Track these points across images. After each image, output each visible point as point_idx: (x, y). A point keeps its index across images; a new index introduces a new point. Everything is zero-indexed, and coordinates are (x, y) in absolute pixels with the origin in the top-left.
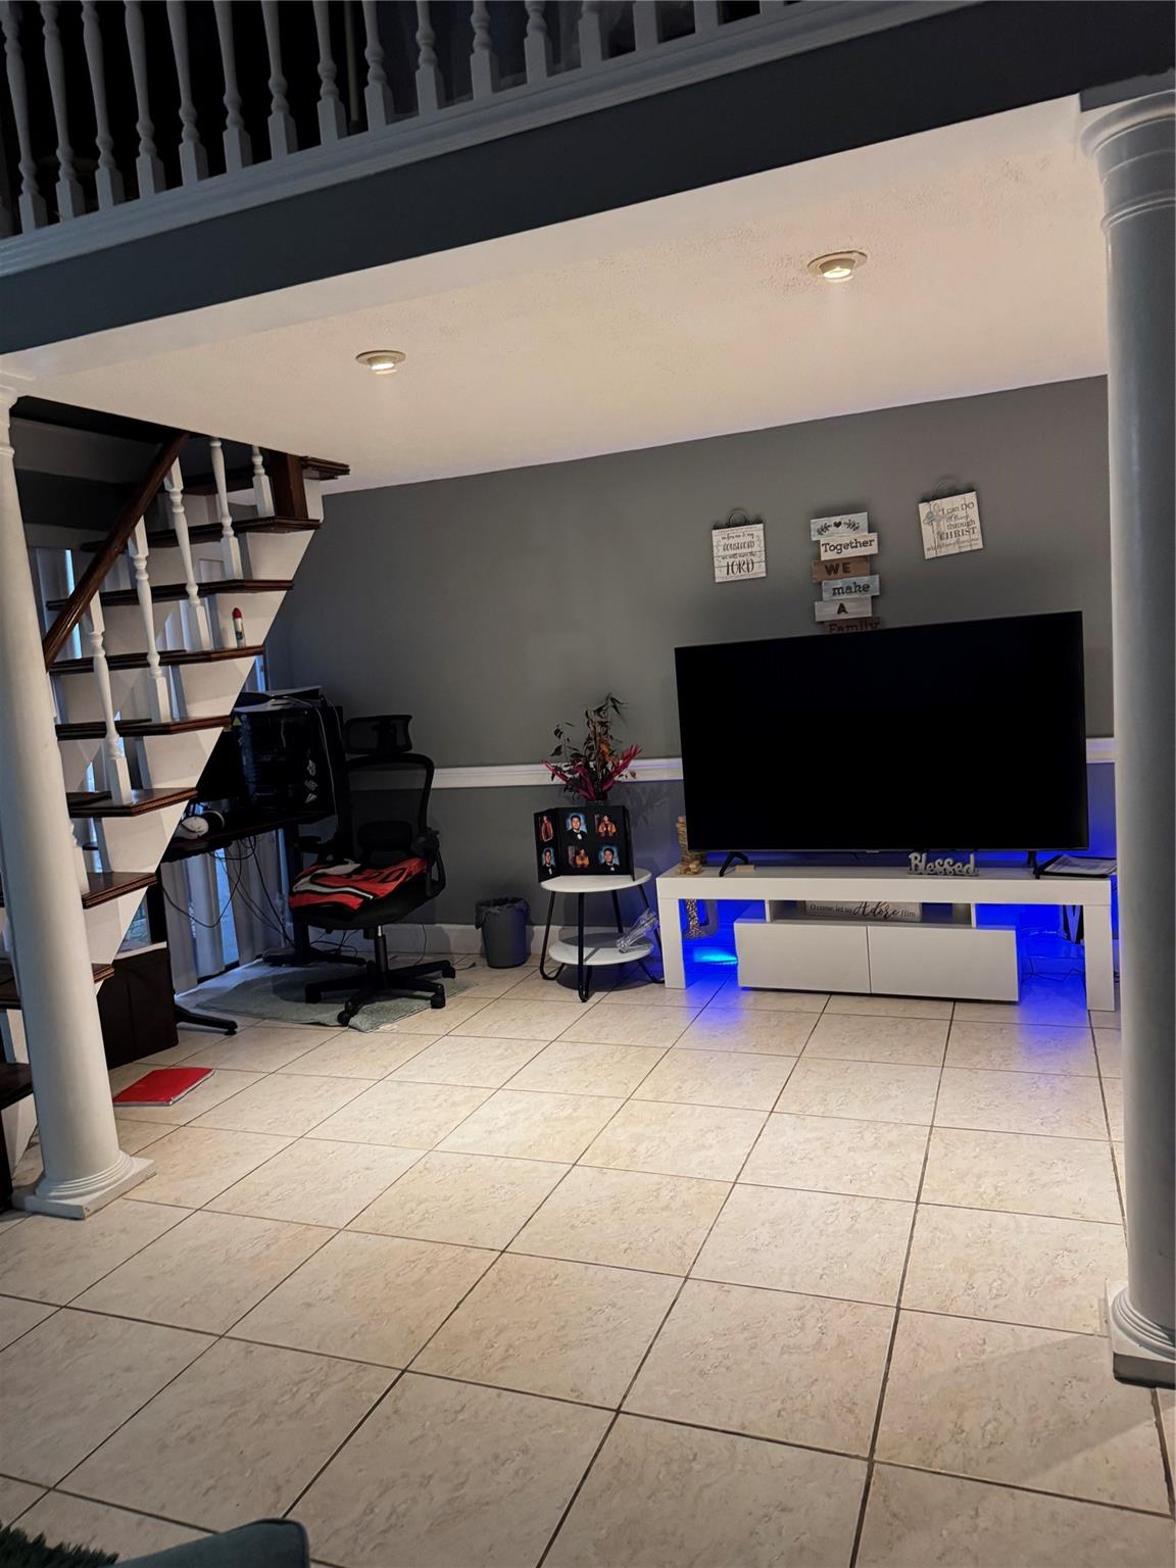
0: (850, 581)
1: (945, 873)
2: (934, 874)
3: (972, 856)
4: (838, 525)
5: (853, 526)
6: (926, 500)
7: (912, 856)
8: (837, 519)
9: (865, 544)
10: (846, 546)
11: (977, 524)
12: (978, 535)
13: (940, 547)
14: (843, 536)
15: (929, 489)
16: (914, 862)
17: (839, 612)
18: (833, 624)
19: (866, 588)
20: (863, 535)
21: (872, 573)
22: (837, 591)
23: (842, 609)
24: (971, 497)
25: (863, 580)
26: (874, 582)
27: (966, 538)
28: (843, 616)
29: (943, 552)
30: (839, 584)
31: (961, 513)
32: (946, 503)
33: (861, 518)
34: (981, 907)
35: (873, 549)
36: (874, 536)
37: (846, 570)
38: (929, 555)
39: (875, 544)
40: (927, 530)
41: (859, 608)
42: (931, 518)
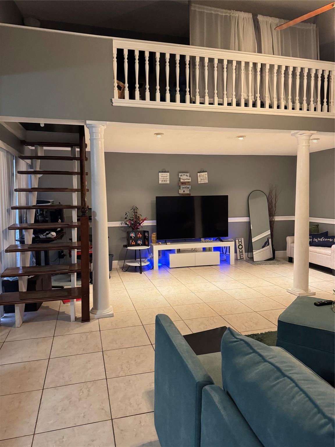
0: (186, 186)
1: (208, 242)
2: (206, 242)
3: (212, 239)
4: (184, 175)
5: (187, 176)
6: (198, 173)
7: (202, 239)
8: (184, 174)
9: (189, 179)
10: (185, 179)
11: (207, 178)
12: (207, 180)
13: (201, 181)
14: (185, 177)
15: (199, 171)
16: (202, 240)
17: (183, 192)
18: (182, 194)
19: (188, 188)
20: (188, 178)
21: (190, 185)
22: (183, 188)
23: (184, 191)
24: (206, 173)
25: (188, 186)
26: (190, 187)
27: (205, 180)
28: (184, 193)
29: (202, 182)
30: (184, 186)
31: (205, 176)
32: (202, 174)
33: (188, 174)
34: (214, 248)
35: (190, 181)
36: (190, 178)
37: (185, 184)
38: (199, 183)
39: (190, 179)
40: (199, 178)
41: (187, 192)
42: (200, 175)
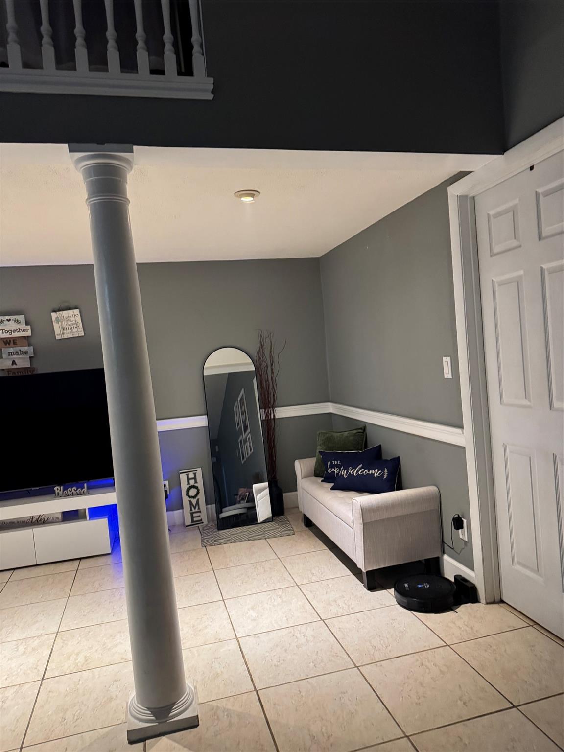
0: (17, 349)
2: (67, 496)
3: (85, 485)
4: (9, 320)
5: (17, 321)
6: (55, 311)
7: (56, 488)
8: (8, 317)
9: (24, 331)
10: (14, 331)
11: (81, 324)
12: (81, 329)
13: (63, 334)
14: (12, 326)
15: (56, 307)
16: (57, 491)
17: (12, 364)
18: (9, 370)
19: (26, 353)
20: (23, 326)
21: (29, 345)
22: (10, 354)
23: (14, 363)
24: (77, 311)
25: (25, 349)
26: (30, 350)
27: (76, 330)
28: (15, 366)
29: (65, 336)
30: (11, 350)
31: (72, 319)
32: (65, 314)
33: (21, 318)
34: (91, 509)
35: (29, 333)
36: (29, 327)
37: (15, 343)
38: (58, 338)
39: (30, 331)
40: (56, 326)
41: (23, 363)
42: (57, 318)
